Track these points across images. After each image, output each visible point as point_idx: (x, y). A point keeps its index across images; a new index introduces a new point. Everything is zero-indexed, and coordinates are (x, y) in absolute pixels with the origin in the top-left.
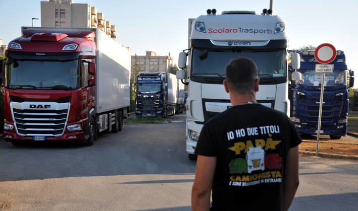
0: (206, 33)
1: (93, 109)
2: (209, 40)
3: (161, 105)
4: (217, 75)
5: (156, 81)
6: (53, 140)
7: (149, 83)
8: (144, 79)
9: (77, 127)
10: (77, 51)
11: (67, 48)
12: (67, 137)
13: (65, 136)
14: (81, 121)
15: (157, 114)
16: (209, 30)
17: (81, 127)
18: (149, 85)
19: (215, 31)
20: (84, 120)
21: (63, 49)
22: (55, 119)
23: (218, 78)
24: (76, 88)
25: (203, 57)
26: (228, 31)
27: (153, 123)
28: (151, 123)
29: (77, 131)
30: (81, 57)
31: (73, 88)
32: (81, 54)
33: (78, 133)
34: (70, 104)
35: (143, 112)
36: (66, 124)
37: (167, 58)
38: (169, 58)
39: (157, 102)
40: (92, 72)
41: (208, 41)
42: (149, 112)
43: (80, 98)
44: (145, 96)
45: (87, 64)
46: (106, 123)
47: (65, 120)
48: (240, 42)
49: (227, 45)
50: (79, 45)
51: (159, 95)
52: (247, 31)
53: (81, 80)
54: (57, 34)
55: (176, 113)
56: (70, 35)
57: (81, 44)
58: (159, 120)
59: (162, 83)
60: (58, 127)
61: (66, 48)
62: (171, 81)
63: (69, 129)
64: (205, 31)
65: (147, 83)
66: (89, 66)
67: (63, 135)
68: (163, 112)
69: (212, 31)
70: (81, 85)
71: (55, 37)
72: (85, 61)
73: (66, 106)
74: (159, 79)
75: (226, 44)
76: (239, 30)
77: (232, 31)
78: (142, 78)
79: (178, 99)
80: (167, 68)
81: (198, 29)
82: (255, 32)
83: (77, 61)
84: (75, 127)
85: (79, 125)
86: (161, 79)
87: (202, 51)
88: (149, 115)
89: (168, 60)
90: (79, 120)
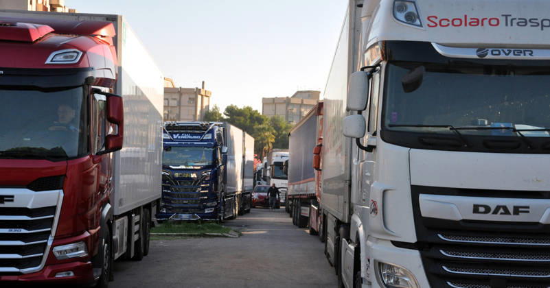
0: (421, 26)
1: (108, 206)
2: (429, 44)
3: (213, 196)
4: (448, 129)
5: (202, 141)
6: (17, 282)
7: (186, 146)
8: (175, 137)
9: (77, 249)
10: (81, 65)
11: (58, 58)
12: (53, 274)
13: (48, 272)
14: (87, 234)
15: (204, 216)
16: (428, 18)
17: (87, 250)
18: (187, 150)
19: (444, 23)
20: (93, 231)
21: (48, 61)
22: (24, 231)
23: (451, 135)
24: (76, 154)
25: (411, 86)
26: (477, 22)
27: (205, 236)
28: (200, 236)
29: (77, 259)
30: (89, 81)
31: (69, 155)
32: (90, 74)
33: (78, 264)
34: (62, 195)
35: (172, 210)
36: (50, 243)
37: (198, 91)
38: (203, 93)
39: (204, 188)
40: (116, 117)
41: (427, 46)
42: (185, 210)
43: (86, 178)
44: (177, 175)
45: (103, 98)
46: (125, 239)
47: (49, 232)
48: (506, 50)
49: (475, 56)
50: (84, 53)
51: (208, 173)
52: (523, 22)
53: (89, 138)
54: (30, 26)
55: (241, 213)
56: (59, 30)
57: (91, 51)
58: (213, 228)
59: (215, 146)
60: (31, 251)
61: (55, 59)
62: (232, 141)
63: (57, 255)
64: (418, 22)
65: (182, 146)
66: (107, 103)
67: (43, 270)
68: (217, 210)
69: (435, 22)
70: (89, 149)
71: (26, 32)
72: (99, 92)
73: (54, 197)
74: (209, 136)
75: (471, 54)
76: (502, 20)
77: (486, 22)
78: (171, 134)
79: (243, 182)
80: (198, 113)
81: (401, 16)
82: (543, 26)
83: (81, 89)
84: (72, 250)
85: (83, 245)
86: (213, 136)
87: (412, 70)
88: (185, 217)
89: (199, 97)
90: (82, 233)
